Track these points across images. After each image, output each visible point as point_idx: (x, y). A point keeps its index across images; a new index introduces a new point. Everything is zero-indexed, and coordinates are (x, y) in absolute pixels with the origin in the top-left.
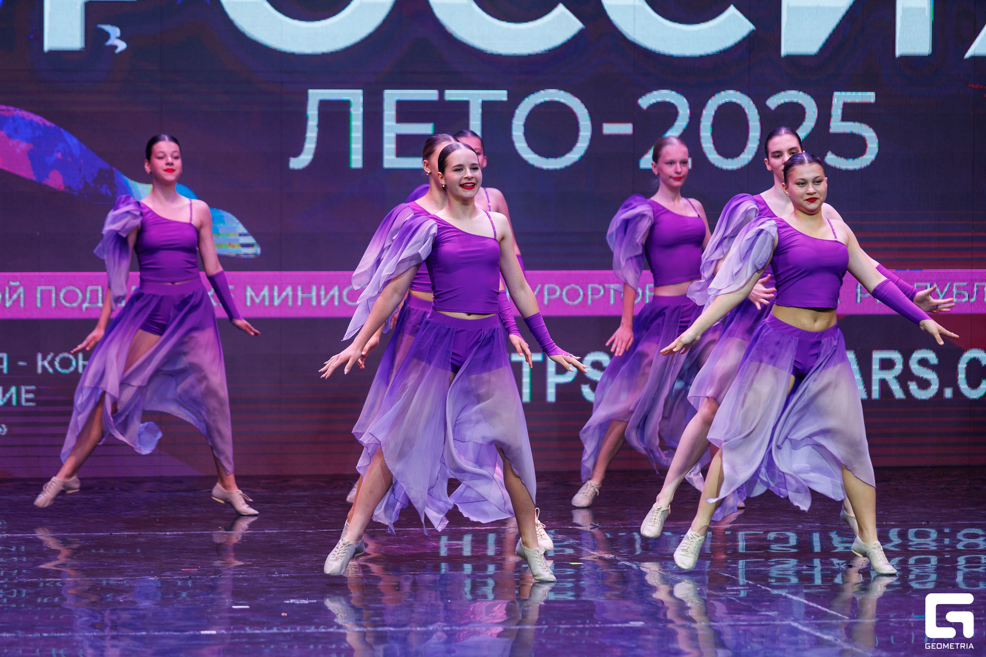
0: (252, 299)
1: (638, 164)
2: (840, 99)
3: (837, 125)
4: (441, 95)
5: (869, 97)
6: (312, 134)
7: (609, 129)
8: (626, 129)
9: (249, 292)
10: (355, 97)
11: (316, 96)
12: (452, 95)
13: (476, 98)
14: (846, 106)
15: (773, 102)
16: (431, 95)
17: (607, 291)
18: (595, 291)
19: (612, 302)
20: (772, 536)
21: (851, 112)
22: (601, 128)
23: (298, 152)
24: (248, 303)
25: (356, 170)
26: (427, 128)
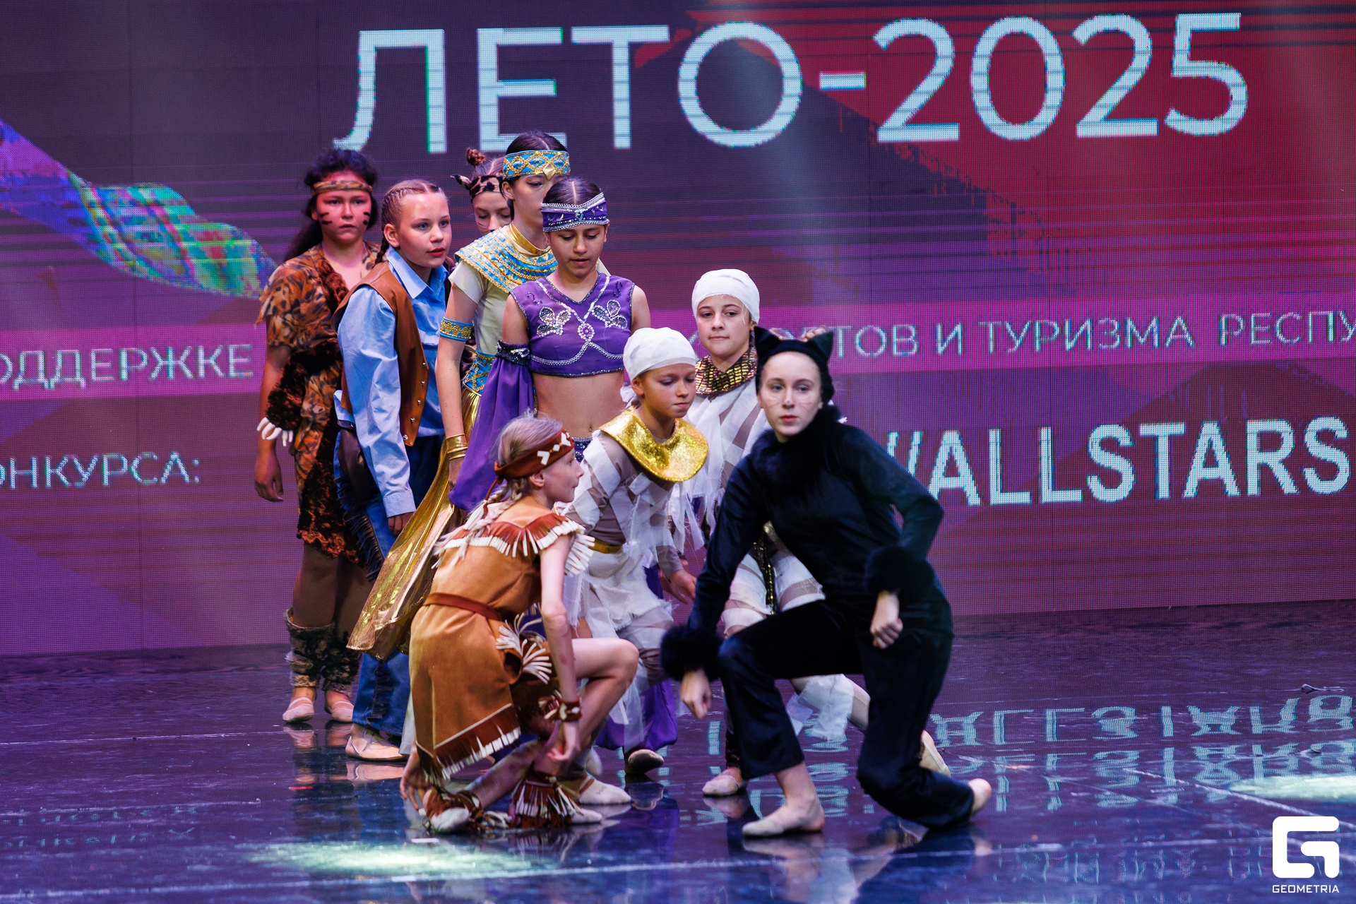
1: (875, 136)
2: (1186, 23)
3: (1184, 66)
4: (567, 35)
5: (1231, 21)
6: (366, 101)
7: (829, 82)
8: (857, 80)
10: (433, 41)
11: (371, 41)
12: (583, 34)
13: (619, 39)
14: (1196, 35)
15: (1083, 32)
16: (552, 36)
19: (841, 353)
20: (1098, 713)
21: (1204, 46)
22: (818, 80)
23: (346, 131)
25: (437, 156)
26: (546, 88)
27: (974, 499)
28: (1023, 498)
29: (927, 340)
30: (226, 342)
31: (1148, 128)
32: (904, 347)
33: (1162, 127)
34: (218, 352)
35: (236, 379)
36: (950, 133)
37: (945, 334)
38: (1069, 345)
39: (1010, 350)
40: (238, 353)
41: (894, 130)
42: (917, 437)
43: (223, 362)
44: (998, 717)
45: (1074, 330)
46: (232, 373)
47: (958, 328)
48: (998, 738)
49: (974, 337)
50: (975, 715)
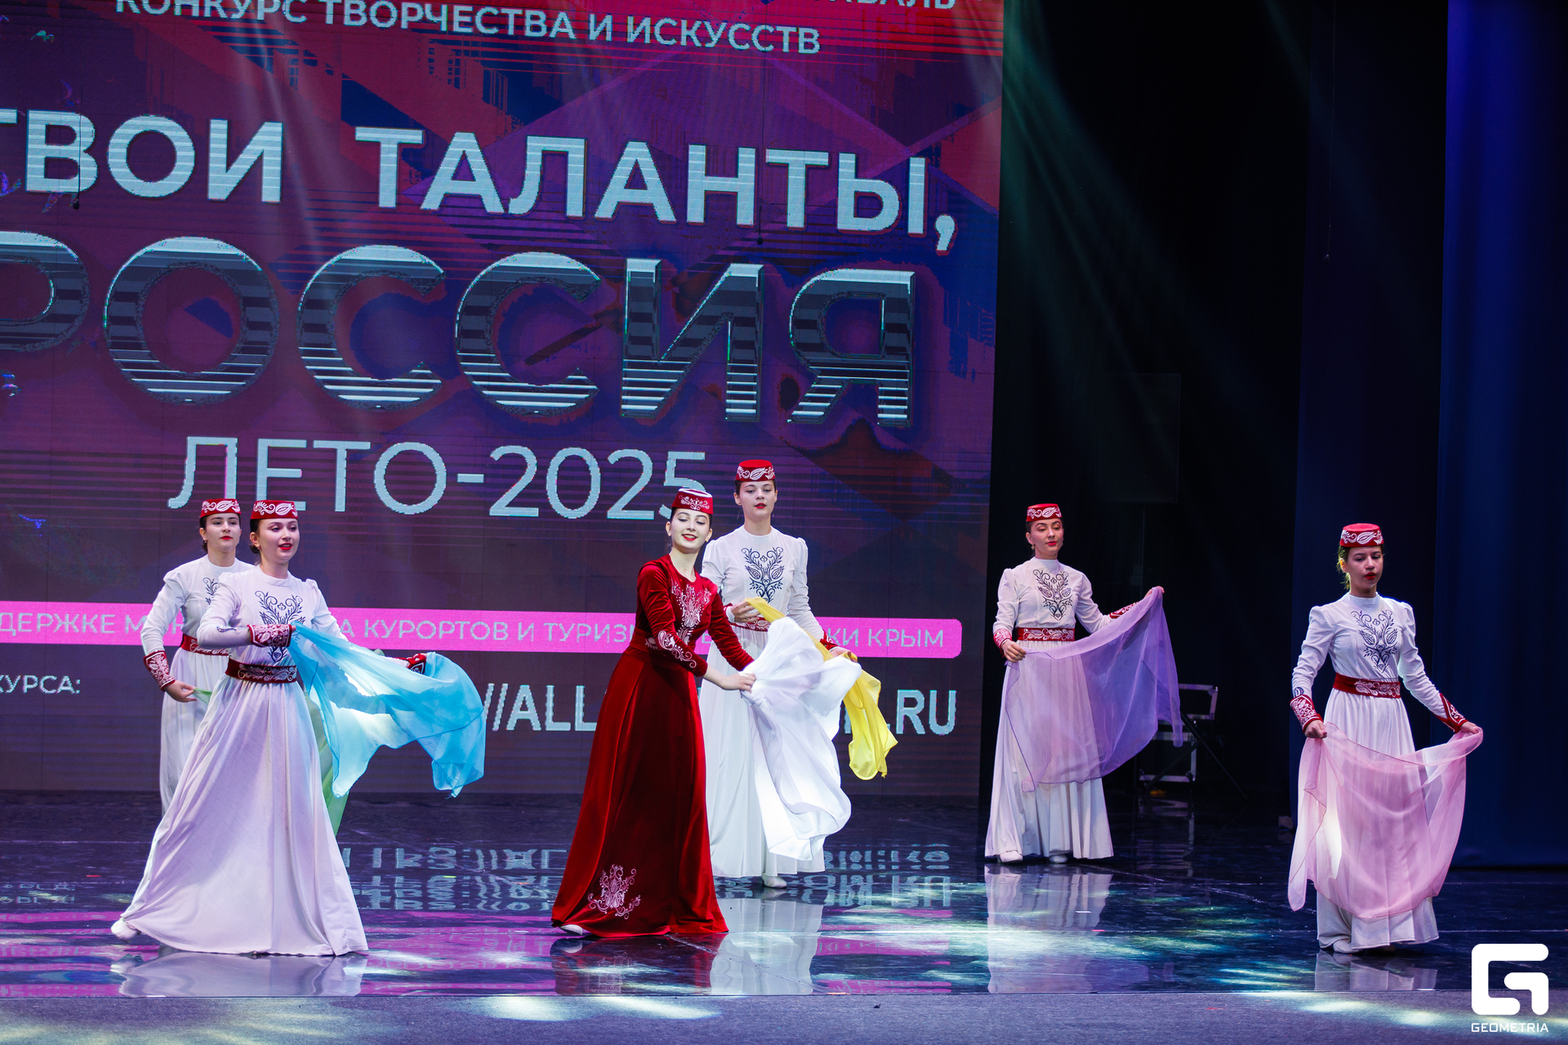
0: (130, 627)
1: (489, 512)
2: (673, 457)
3: (670, 480)
4: (310, 444)
5: (701, 456)
6: (190, 474)
7: (463, 478)
8: (478, 478)
9: (128, 619)
10: (231, 444)
11: (193, 442)
12: (318, 444)
13: (342, 447)
14: (678, 462)
15: (613, 458)
16: (301, 444)
17: (458, 626)
18: (447, 627)
19: (462, 637)
21: (683, 469)
22: (456, 477)
23: (175, 495)
24: (127, 628)
26: (296, 473)
27: (536, 727)
28: (565, 727)
29: (513, 633)
30: (100, 613)
31: (648, 515)
32: (500, 635)
33: (657, 515)
34: (96, 616)
35: (104, 634)
36: (534, 512)
37: (525, 627)
38: (597, 637)
39: (561, 640)
40: (107, 620)
41: (500, 508)
42: (505, 686)
43: (97, 624)
44: (546, 853)
45: (600, 630)
46: (103, 630)
47: (532, 626)
48: (545, 865)
49: (541, 632)
50: (531, 851)
